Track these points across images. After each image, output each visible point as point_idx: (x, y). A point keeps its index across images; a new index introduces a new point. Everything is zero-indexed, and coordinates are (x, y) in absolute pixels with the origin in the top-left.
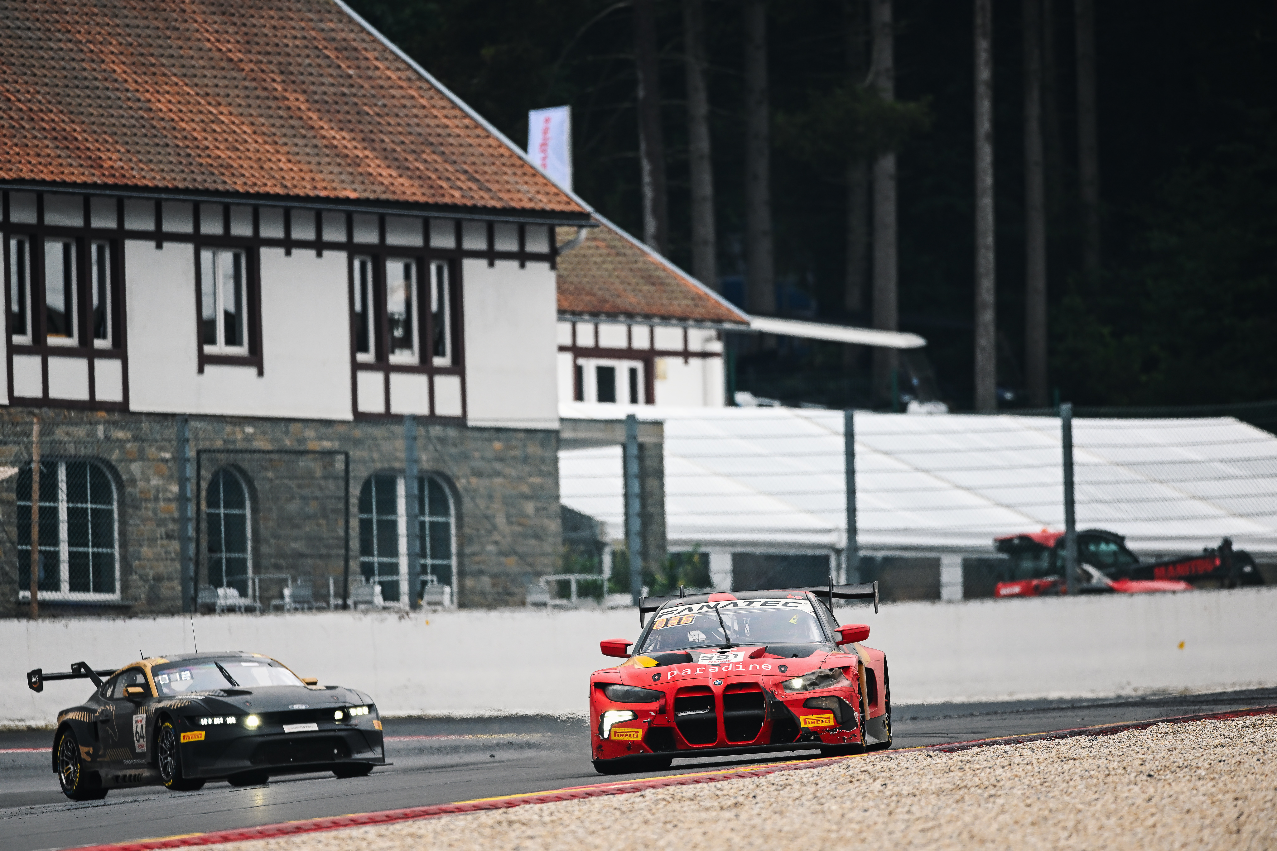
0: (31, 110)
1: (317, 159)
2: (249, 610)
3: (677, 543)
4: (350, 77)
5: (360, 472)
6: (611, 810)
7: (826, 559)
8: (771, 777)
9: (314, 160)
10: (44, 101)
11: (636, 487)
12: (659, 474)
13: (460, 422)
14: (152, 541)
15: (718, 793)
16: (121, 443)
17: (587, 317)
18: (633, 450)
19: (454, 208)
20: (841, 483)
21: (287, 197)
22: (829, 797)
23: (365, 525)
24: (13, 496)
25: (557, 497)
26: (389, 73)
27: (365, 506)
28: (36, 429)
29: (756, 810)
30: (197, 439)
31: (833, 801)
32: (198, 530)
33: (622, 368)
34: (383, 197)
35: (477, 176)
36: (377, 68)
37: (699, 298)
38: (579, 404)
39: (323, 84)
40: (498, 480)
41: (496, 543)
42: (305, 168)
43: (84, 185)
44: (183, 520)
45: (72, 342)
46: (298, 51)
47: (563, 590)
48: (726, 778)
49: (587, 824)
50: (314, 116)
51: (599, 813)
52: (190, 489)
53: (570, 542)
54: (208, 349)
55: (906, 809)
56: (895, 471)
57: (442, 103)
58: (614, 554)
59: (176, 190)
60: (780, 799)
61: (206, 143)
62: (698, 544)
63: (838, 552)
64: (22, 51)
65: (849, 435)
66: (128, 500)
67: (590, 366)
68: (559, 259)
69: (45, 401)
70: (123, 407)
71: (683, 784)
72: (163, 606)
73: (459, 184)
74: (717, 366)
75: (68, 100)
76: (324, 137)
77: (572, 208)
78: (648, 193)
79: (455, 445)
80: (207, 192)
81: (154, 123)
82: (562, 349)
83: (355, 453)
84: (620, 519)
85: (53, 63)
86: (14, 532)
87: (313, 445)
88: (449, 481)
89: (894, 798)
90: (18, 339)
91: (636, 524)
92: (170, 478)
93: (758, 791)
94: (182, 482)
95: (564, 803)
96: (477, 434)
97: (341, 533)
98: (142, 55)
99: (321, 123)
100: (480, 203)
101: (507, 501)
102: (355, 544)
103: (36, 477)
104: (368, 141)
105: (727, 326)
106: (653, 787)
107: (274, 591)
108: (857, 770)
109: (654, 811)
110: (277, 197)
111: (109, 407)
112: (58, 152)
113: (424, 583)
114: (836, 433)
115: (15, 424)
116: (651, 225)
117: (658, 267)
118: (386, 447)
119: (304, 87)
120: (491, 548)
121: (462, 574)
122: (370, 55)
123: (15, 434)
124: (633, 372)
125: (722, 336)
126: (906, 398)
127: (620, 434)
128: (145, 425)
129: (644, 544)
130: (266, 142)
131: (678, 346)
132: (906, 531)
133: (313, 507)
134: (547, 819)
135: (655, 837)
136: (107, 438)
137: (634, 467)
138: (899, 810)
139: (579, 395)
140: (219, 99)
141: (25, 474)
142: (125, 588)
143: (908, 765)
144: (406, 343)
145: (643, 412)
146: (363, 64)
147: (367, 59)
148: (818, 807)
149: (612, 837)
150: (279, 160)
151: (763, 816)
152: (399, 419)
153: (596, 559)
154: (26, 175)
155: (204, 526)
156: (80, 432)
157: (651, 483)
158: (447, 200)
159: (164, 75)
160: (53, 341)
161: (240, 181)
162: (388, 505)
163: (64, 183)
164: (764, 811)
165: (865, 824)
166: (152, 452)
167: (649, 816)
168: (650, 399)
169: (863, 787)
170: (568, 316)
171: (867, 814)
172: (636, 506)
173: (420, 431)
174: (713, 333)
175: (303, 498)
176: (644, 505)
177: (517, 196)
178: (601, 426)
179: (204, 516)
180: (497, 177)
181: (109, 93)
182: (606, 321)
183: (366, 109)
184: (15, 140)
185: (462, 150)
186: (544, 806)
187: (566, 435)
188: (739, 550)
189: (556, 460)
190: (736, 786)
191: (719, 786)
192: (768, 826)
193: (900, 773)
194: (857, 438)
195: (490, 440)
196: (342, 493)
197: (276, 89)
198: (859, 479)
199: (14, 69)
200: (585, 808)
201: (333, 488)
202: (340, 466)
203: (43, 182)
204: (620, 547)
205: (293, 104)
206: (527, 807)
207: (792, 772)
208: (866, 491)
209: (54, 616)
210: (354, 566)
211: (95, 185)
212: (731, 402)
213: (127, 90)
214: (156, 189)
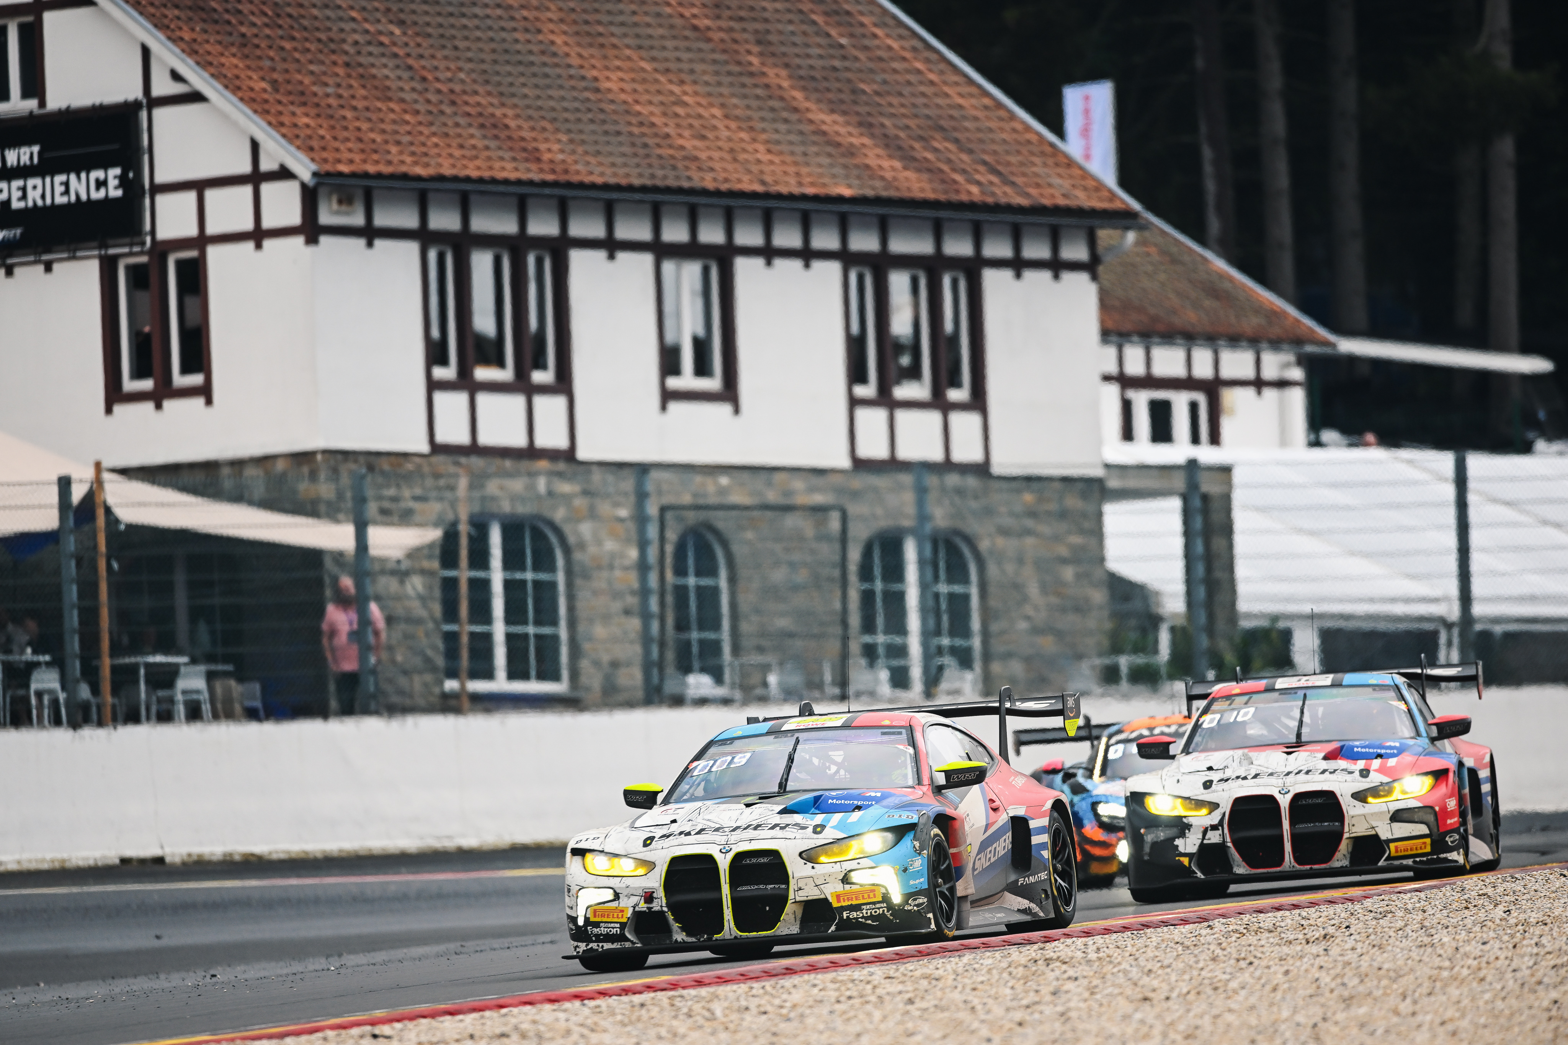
0: (452, 91)
1: (802, 149)
2: (726, 702)
3: (1249, 616)
4: (842, 46)
5: (860, 533)
6: (1172, 945)
7: (1435, 634)
8: (1368, 903)
9: (799, 149)
10: (468, 80)
11: (1199, 547)
12: (1227, 530)
13: (982, 469)
14: (606, 618)
15: (1303, 922)
16: (567, 498)
17: (1135, 338)
18: (1197, 503)
19: (972, 206)
20: (1451, 540)
21: (767, 196)
22: (1440, 926)
23: (868, 598)
24: (435, 564)
25: (1102, 560)
26: (889, 42)
27: (866, 573)
28: (463, 483)
29: (1350, 943)
30: (660, 493)
31: (1446, 931)
32: (662, 604)
33: (1180, 401)
34: (884, 194)
35: (1000, 168)
36: (875, 36)
37: (1274, 315)
38: (1127, 447)
39: (808, 56)
40: (1030, 541)
41: (1028, 618)
42: (789, 159)
43: (519, 182)
44: (644, 592)
45: (505, 375)
46: (777, 16)
47: (1110, 676)
48: (1313, 904)
49: (1142, 962)
50: (798, 95)
51: (1157, 948)
52: (652, 553)
53: (1119, 617)
54: (673, 383)
55: (1536, 939)
56: (1515, 524)
57: (956, 78)
58: (1173, 630)
59: (631, 188)
60: (1379, 930)
61: (667, 130)
62: (1275, 618)
63: (1449, 626)
64: (440, 20)
65: (1461, 481)
66: (576, 569)
67: (1141, 400)
68: (1101, 269)
69: (474, 449)
70: (569, 455)
71: (1261, 912)
72: (621, 697)
73: (978, 177)
74: (1297, 398)
75: (497, 78)
76: (811, 122)
77: (1117, 205)
78: (1211, 186)
79: (976, 497)
80: (668, 190)
81: (603, 105)
82: (1107, 378)
83: (853, 509)
84: (1180, 588)
85: (478, 34)
86: (437, 609)
87: (802, 499)
88: (970, 541)
89: (1520, 927)
90: (439, 373)
91: (1201, 592)
92: (627, 541)
93: (1352, 920)
94: (643, 545)
95: (1115, 936)
96: (1004, 485)
97: (837, 605)
98: (587, 22)
99: (808, 104)
100: (1003, 200)
101: (1040, 565)
102: (855, 620)
103: (464, 542)
104: (866, 125)
105: (1309, 349)
106: (1223, 916)
107: (755, 679)
108: (1474, 893)
109: (1224, 945)
110: (754, 195)
111: (552, 455)
112: (486, 142)
113: (941, 668)
114: (1444, 479)
115: (437, 476)
116: (1214, 225)
117: (1222, 276)
118: (892, 500)
119: (786, 60)
120: (1023, 625)
121: (987, 657)
122: (865, 20)
123: (439, 489)
124: (1194, 407)
125: (1304, 361)
126: (1531, 435)
127: (1179, 482)
128: (597, 476)
129: (1211, 616)
130: (740, 129)
131: (1248, 373)
132: (1533, 599)
133: (802, 576)
134: (1093, 956)
135: (1227, 977)
136: (550, 493)
137: (1198, 523)
138: (1525, 942)
139: (1128, 434)
140: (683, 76)
141: (451, 537)
142: (574, 675)
143: (1537, 887)
144: (914, 373)
145: (1206, 454)
146: (859, 31)
147: (862, 25)
148: (1427, 940)
149: (1173, 978)
150: (756, 151)
151: (1359, 951)
152: (906, 466)
153: (1151, 637)
154: (447, 171)
155: (670, 599)
156: (517, 485)
157: (1218, 543)
158: (964, 198)
159: (614, 46)
160: (482, 373)
161: (709, 176)
162: (895, 572)
163: (494, 181)
164: (1359, 945)
165: (1485, 959)
166: (605, 508)
167: (1218, 951)
168: (1215, 439)
169: (1482, 914)
170: (1114, 338)
171: (1487, 947)
172: (1200, 570)
173: (932, 481)
174: (1291, 358)
175: (792, 565)
176: (1209, 569)
177: (1048, 191)
178: (1155, 473)
179: (669, 588)
180: (1023, 169)
181: (547, 70)
182: (1159, 344)
183: (862, 86)
184: (434, 129)
185: (980, 135)
186: (1090, 940)
187: (1113, 483)
188: (1329, 624)
189: (1100, 515)
190: (1325, 913)
191: (1304, 914)
192: (1365, 964)
193: (1527, 896)
194: (1472, 485)
195: (1018, 491)
196: (837, 558)
197: (750, 64)
198: (1476, 537)
199: (431, 41)
200: (1140, 943)
201: (828, 552)
202: (835, 524)
203: (468, 179)
204: (1181, 622)
205: (772, 80)
206: (1069, 941)
207: (1394, 897)
208: (1484, 550)
209: (488, 711)
210: (855, 647)
211: (531, 183)
212: (1316, 443)
213: (569, 66)
214: (606, 187)
